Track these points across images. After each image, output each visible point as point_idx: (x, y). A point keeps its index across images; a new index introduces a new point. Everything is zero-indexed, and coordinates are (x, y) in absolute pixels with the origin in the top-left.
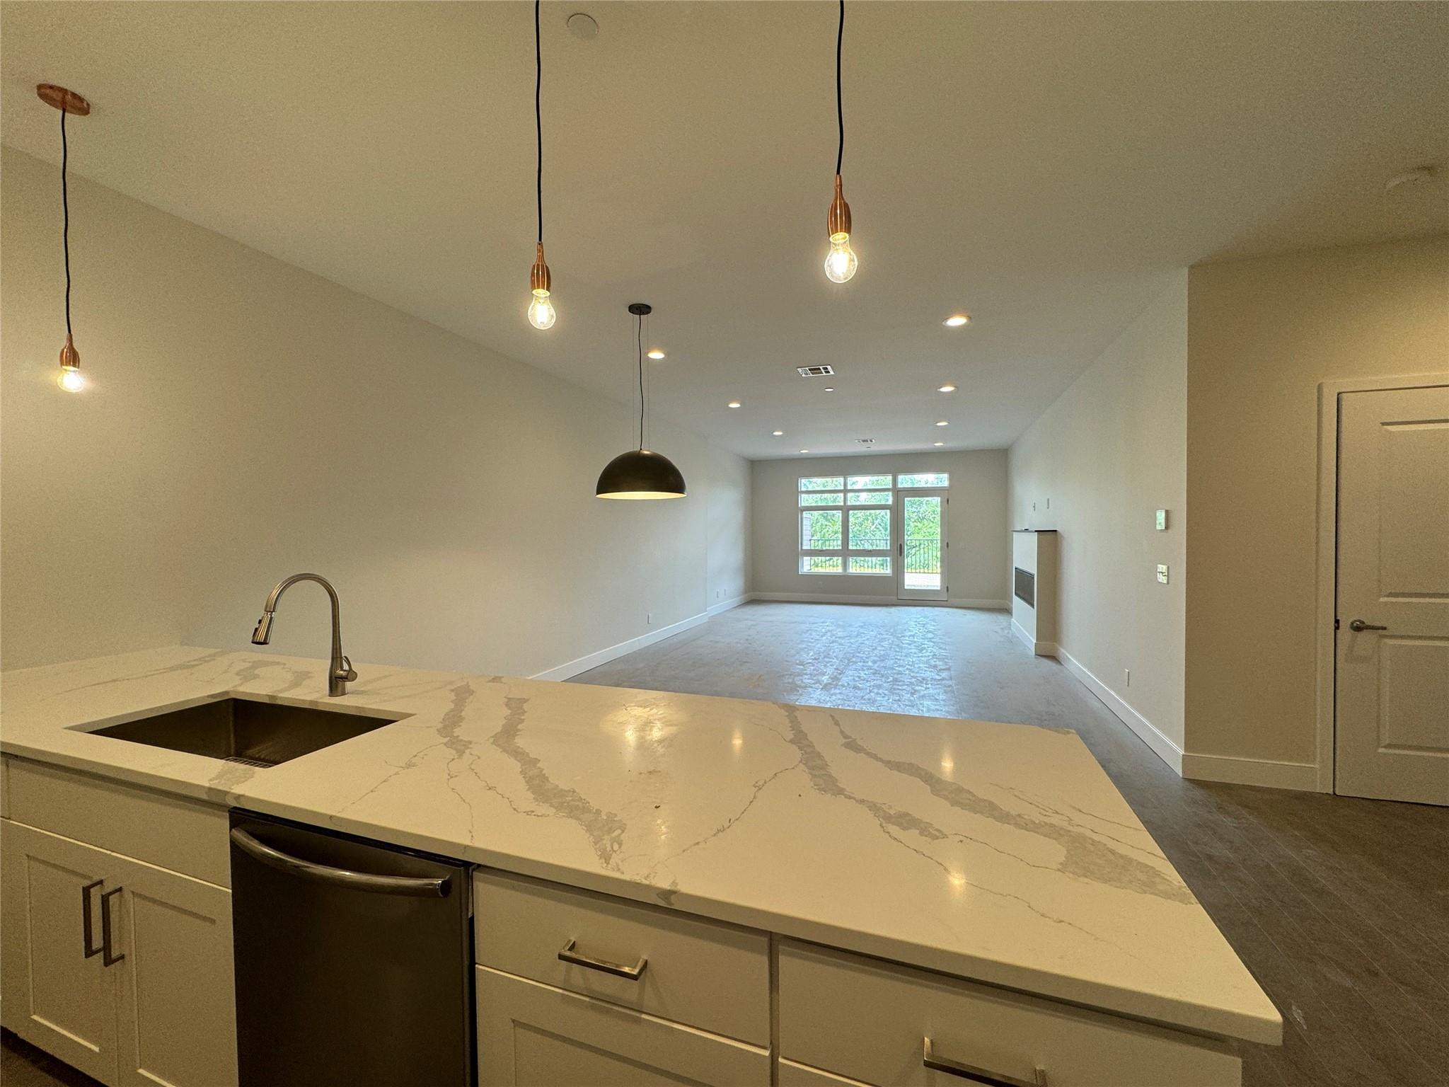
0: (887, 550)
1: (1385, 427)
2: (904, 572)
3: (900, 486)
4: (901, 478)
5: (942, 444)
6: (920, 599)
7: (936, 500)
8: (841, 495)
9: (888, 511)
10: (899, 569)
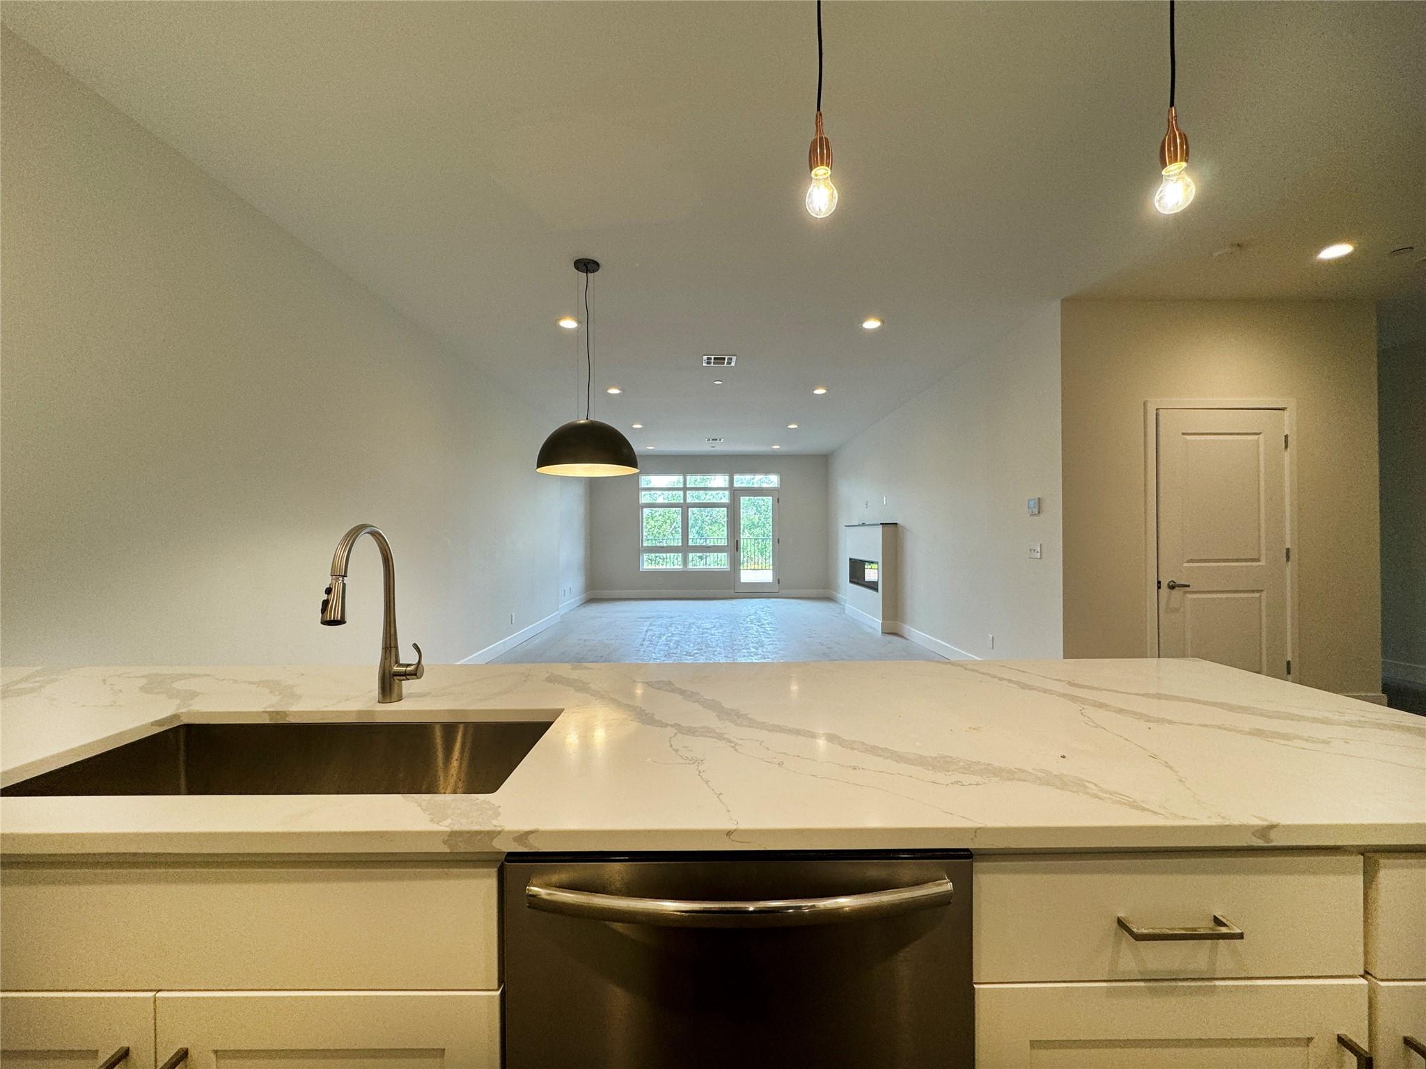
0: (725, 546)
1: (1185, 436)
2: (740, 570)
3: (735, 485)
4: (736, 477)
5: (778, 447)
6: (756, 592)
7: (769, 500)
8: (681, 493)
9: (726, 509)
10: (735, 563)
